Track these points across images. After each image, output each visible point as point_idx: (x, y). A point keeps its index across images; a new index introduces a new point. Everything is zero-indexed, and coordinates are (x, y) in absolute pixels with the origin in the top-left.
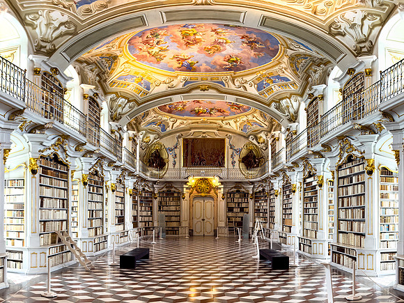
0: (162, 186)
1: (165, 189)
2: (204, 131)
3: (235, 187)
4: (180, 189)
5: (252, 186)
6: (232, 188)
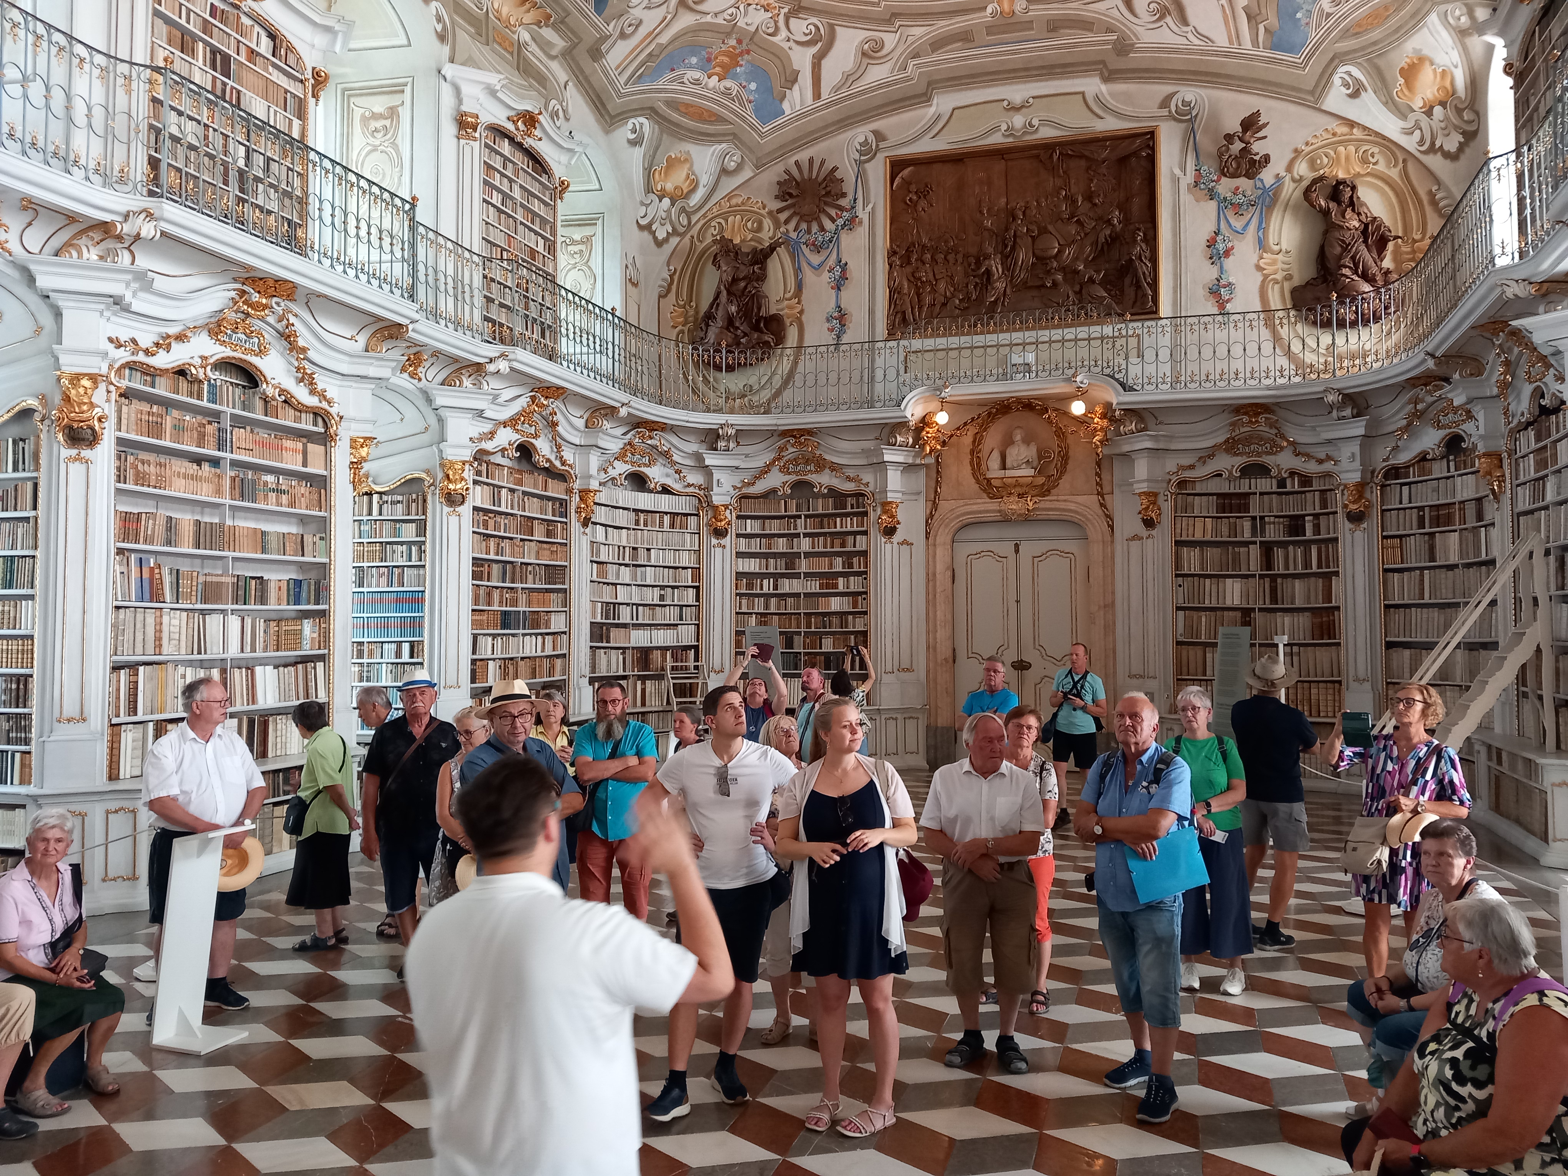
0: (759, 462)
1: (776, 479)
2: (1017, 92)
3: (1230, 446)
4: (868, 477)
5: (1358, 428)
6: (1209, 454)
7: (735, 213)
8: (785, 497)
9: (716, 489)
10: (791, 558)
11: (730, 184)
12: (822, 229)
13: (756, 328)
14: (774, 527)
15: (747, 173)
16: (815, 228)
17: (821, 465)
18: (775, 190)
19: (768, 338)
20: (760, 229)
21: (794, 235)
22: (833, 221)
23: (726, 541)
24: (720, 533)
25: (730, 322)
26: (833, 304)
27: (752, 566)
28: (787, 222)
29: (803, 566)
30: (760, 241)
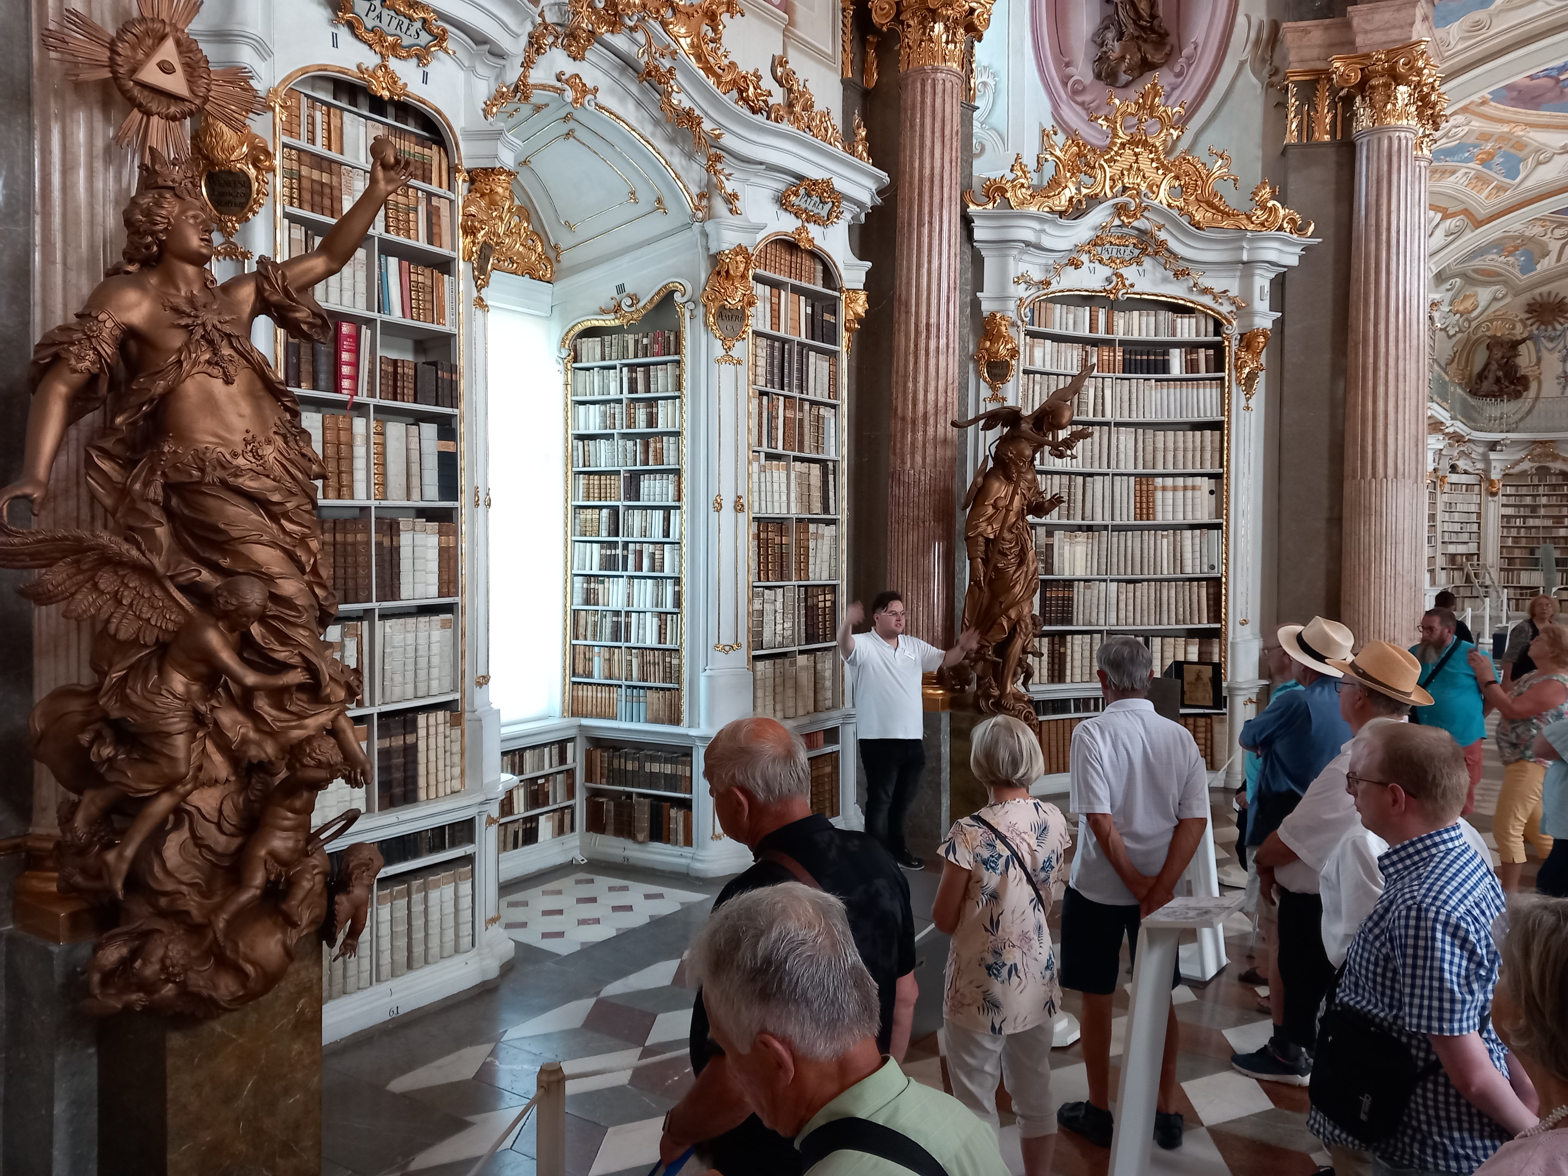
7: (1498, 320)
8: (1532, 475)
9: (1493, 471)
10: (1534, 508)
11: (1497, 305)
12: (1555, 329)
13: (1512, 383)
14: (1524, 490)
15: (1508, 299)
16: (1550, 328)
17: (1555, 457)
18: (1526, 308)
19: (1519, 388)
20: (1514, 328)
21: (1536, 332)
22: (1562, 324)
23: (1496, 498)
24: (1494, 494)
25: (1498, 380)
26: (1561, 369)
27: (1510, 511)
28: (1532, 325)
29: (1542, 512)
30: (1514, 335)
